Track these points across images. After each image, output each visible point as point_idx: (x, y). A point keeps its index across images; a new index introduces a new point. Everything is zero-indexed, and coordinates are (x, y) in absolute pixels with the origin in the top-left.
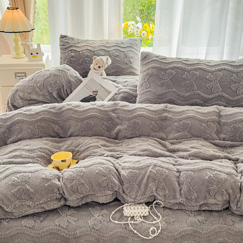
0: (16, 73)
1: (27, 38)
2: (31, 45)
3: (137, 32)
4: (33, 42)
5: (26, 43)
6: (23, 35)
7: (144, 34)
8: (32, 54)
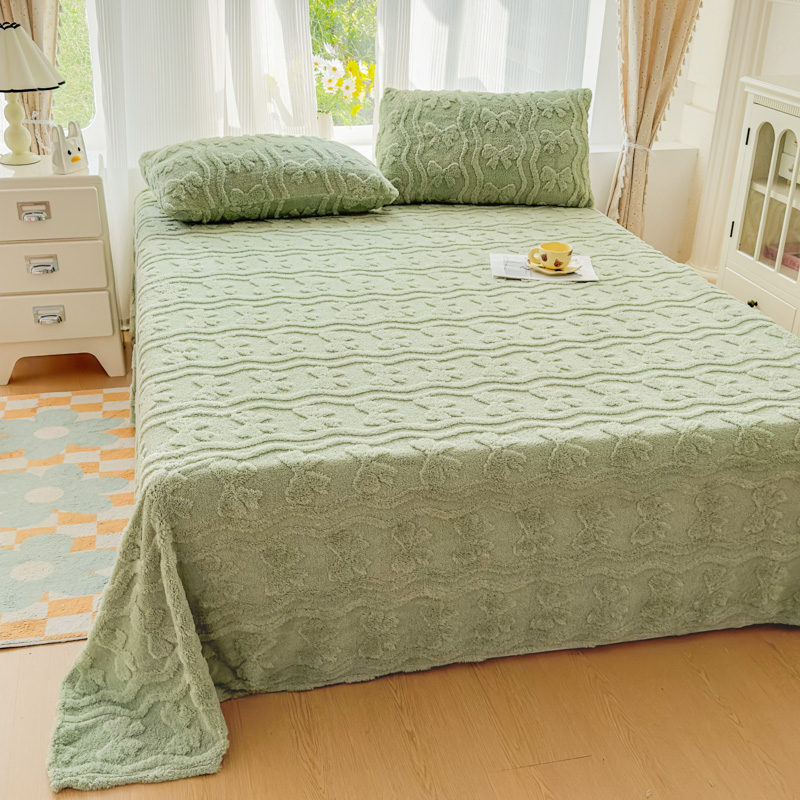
0: (20, 205)
1: (37, 108)
2: (48, 126)
3: (330, 81)
4: (52, 118)
5: (34, 121)
6: (25, 101)
7: (347, 88)
8: (69, 153)
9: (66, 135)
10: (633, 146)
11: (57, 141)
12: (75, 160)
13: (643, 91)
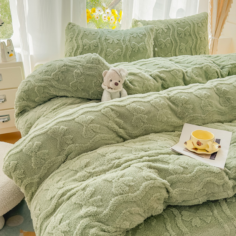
3: (105, 17)
7: (112, 20)
8: (8, 53)
9: (6, 45)
10: (213, 38)
11: (3, 48)
12: (11, 55)
13: (218, 18)
